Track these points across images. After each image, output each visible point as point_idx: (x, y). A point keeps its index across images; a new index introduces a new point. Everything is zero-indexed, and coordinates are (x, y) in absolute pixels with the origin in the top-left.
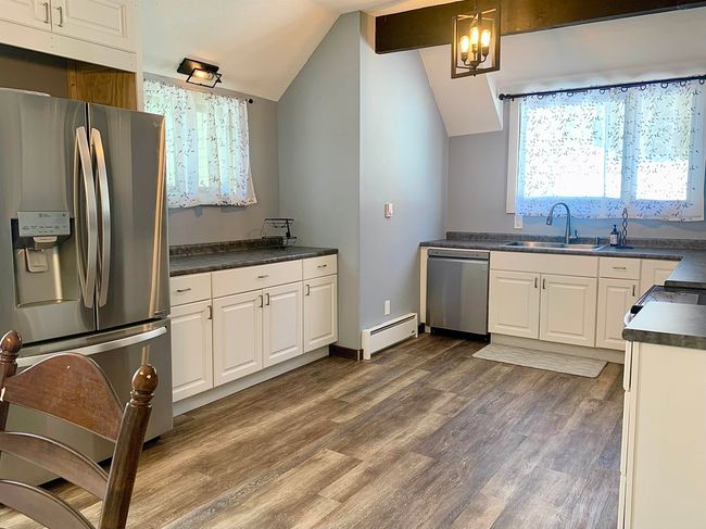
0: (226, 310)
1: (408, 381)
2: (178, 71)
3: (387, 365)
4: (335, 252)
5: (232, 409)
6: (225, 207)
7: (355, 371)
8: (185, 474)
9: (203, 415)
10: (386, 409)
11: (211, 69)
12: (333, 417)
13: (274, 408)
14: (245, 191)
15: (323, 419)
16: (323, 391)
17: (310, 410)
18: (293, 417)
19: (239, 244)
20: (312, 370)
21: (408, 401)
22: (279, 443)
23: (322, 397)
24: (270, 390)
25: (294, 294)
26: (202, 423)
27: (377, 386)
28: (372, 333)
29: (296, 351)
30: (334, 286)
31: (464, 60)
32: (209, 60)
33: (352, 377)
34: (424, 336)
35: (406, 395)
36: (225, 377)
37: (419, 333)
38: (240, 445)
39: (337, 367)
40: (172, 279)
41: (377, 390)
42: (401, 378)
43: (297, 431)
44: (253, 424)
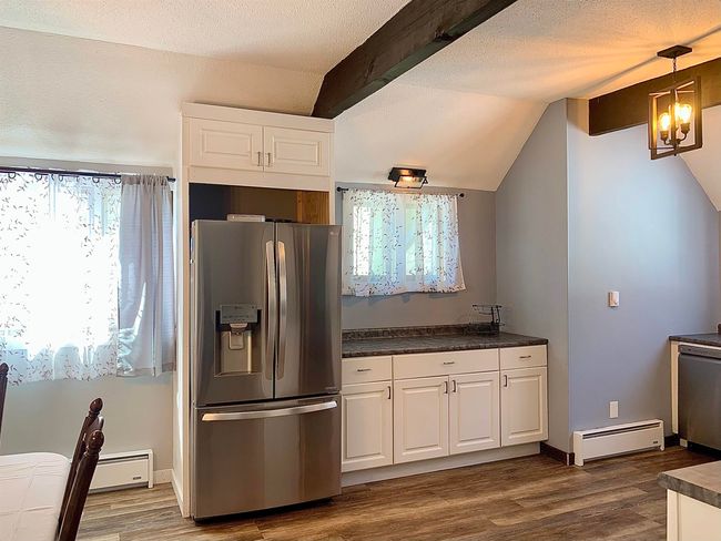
0: (408, 392)
1: (611, 498)
2: (389, 179)
3: (600, 476)
4: (545, 342)
5: (406, 488)
6: (433, 293)
7: (556, 476)
8: (330, 536)
9: (380, 488)
10: (559, 524)
11: (418, 173)
12: (495, 518)
13: (445, 497)
14: (453, 279)
15: (484, 517)
16: (505, 489)
17: (479, 505)
18: (457, 508)
19: (447, 328)
20: (511, 465)
21: (593, 520)
22: (426, 529)
23: (500, 495)
24: (454, 477)
25: (488, 384)
26: (376, 494)
27: (569, 496)
28: (585, 436)
29: (491, 443)
30: (542, 380)
31: (664, 139)
32: (417, 165)
33: (547, 482)
34: (673, 449)
35: (594, 513)
36: (405, 456)
37: (667, 445)
38: (392, 522)
39: (540, 467)
40: (344, 360)
41: (565, 501)
42: (605, 493)
43: (450, 523)
44: (417, 507)
